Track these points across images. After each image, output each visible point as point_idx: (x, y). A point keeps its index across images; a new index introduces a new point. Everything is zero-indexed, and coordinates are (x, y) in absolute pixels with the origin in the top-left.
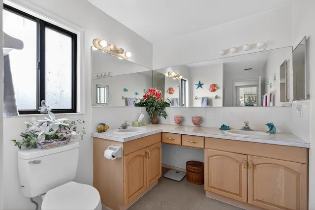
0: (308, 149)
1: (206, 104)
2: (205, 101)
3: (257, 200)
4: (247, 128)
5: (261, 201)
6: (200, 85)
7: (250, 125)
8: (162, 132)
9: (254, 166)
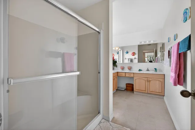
0: (164, 75)
1: (130, 62)
2: (130, 60)
3: (151, 91)
4: (148, 70)
5: (152, 92)
6: (127, 52)
7: (149, 69)
8: (117, 72)
9: (150, 81)
